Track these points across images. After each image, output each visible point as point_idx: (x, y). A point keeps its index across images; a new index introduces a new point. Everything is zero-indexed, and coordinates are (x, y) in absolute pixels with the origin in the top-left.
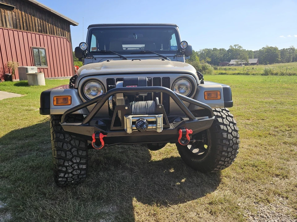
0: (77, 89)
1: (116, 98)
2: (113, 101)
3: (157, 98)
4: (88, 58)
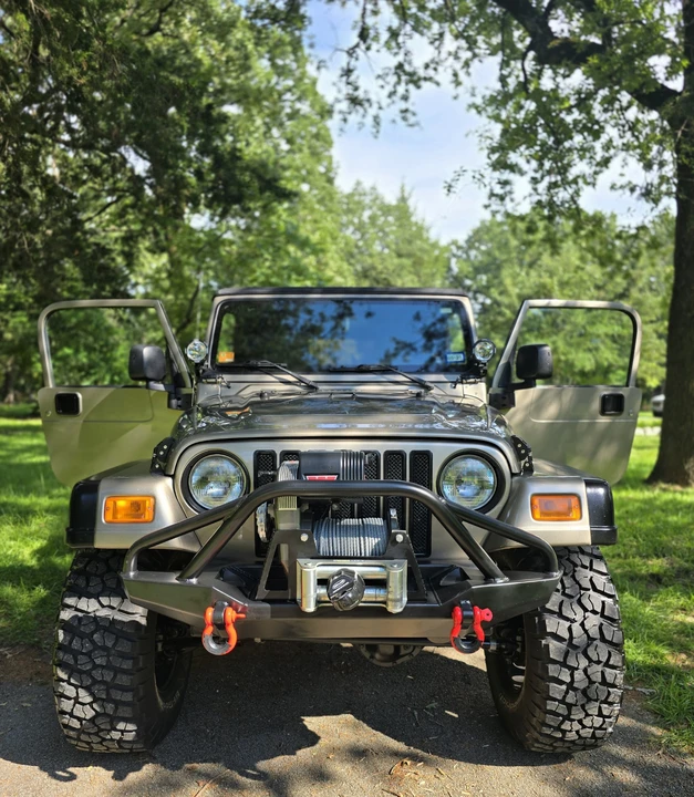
0: (173, 477)
1: (275, 508)
2: (268, 516)
3: (393, 513)
4: (208, 383)
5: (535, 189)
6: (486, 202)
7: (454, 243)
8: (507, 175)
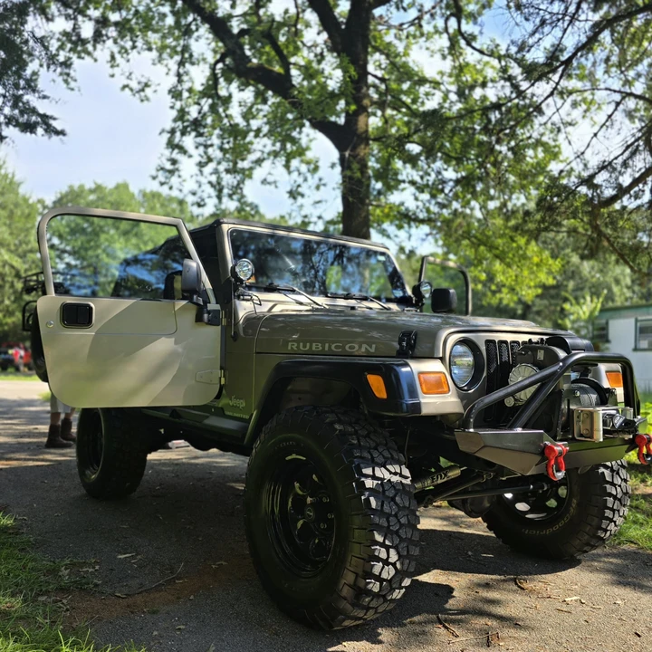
0: (441, 359)
4: (243, 300)
5: (201, 172)
6: (154, 173)
7: (41, 201)
8: (176, 154)
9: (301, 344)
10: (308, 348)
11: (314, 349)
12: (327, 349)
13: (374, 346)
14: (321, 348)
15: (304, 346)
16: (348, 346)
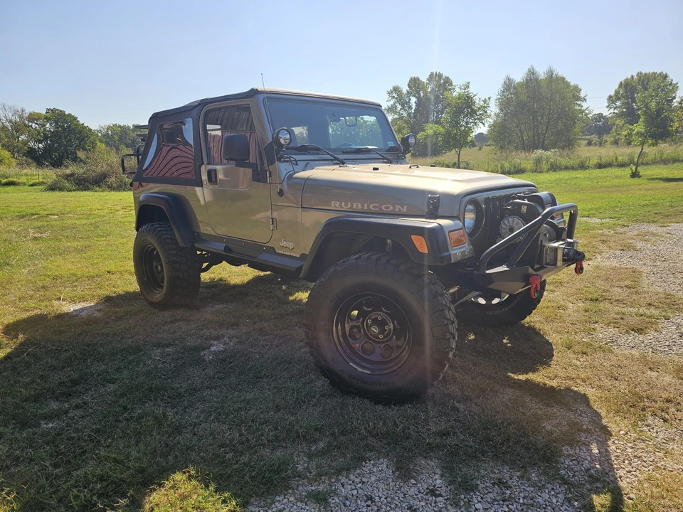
0: (458, 217)
4: (284, 161)
9: (343, 204)
10: (349, 206)
11: (354, 207)
12: (366, 208)
13: (405, 207)
14: (360, 207)
15: (346, 205)
16: (384, 206)
